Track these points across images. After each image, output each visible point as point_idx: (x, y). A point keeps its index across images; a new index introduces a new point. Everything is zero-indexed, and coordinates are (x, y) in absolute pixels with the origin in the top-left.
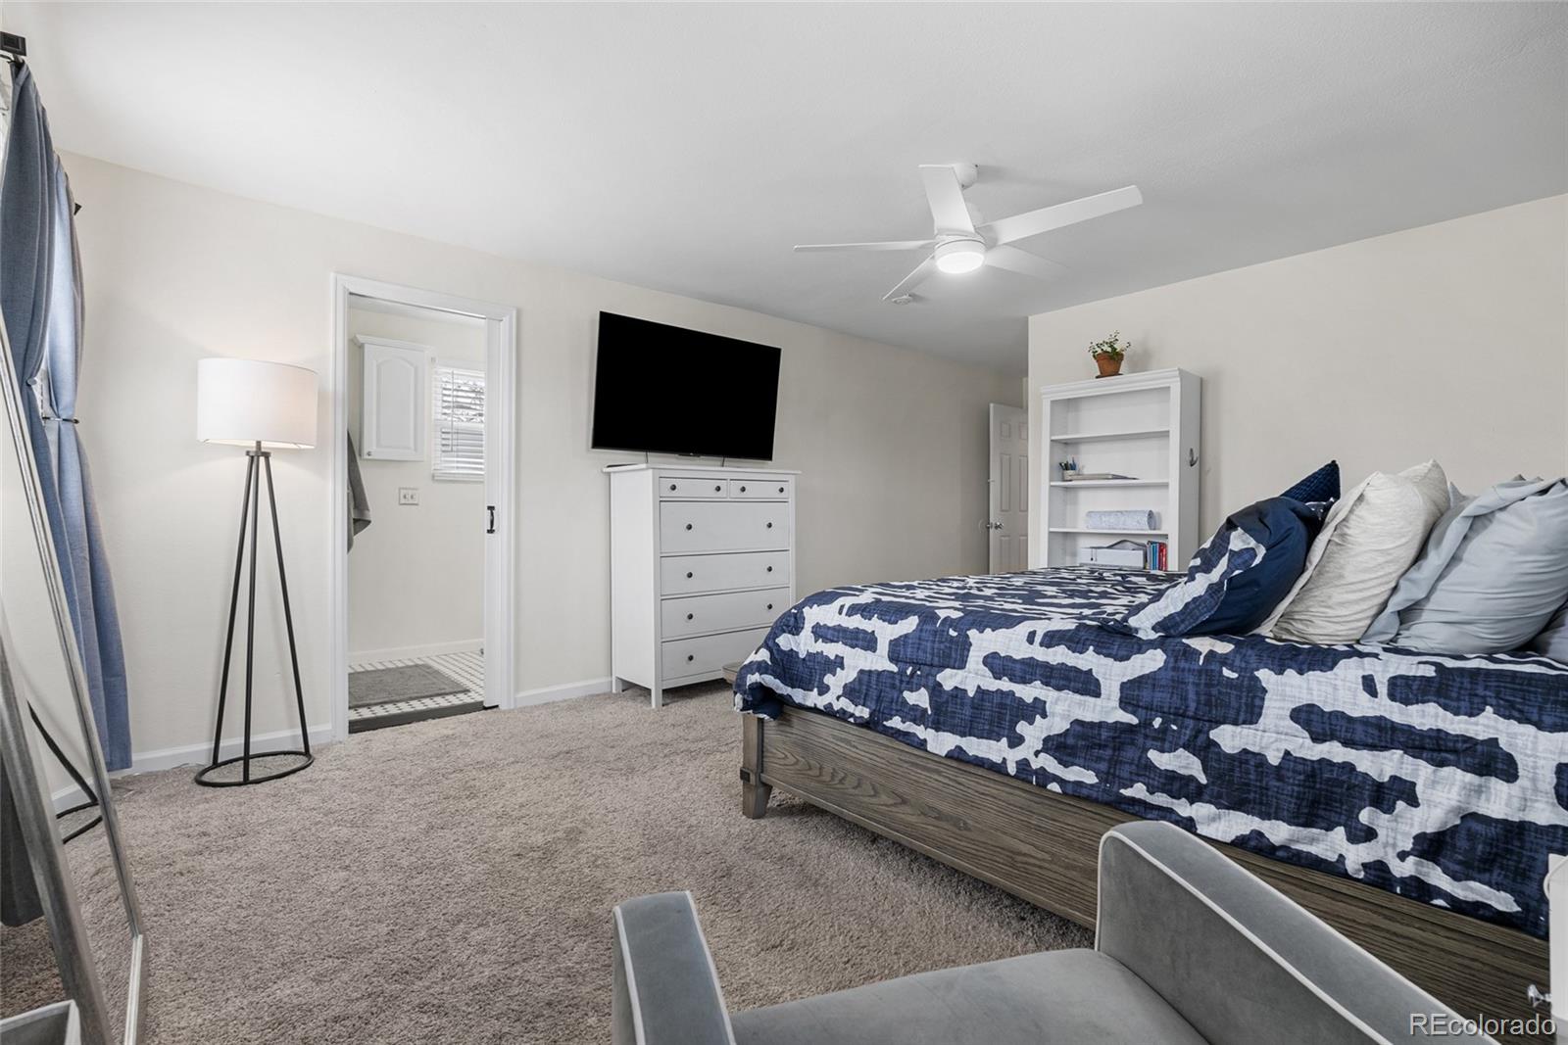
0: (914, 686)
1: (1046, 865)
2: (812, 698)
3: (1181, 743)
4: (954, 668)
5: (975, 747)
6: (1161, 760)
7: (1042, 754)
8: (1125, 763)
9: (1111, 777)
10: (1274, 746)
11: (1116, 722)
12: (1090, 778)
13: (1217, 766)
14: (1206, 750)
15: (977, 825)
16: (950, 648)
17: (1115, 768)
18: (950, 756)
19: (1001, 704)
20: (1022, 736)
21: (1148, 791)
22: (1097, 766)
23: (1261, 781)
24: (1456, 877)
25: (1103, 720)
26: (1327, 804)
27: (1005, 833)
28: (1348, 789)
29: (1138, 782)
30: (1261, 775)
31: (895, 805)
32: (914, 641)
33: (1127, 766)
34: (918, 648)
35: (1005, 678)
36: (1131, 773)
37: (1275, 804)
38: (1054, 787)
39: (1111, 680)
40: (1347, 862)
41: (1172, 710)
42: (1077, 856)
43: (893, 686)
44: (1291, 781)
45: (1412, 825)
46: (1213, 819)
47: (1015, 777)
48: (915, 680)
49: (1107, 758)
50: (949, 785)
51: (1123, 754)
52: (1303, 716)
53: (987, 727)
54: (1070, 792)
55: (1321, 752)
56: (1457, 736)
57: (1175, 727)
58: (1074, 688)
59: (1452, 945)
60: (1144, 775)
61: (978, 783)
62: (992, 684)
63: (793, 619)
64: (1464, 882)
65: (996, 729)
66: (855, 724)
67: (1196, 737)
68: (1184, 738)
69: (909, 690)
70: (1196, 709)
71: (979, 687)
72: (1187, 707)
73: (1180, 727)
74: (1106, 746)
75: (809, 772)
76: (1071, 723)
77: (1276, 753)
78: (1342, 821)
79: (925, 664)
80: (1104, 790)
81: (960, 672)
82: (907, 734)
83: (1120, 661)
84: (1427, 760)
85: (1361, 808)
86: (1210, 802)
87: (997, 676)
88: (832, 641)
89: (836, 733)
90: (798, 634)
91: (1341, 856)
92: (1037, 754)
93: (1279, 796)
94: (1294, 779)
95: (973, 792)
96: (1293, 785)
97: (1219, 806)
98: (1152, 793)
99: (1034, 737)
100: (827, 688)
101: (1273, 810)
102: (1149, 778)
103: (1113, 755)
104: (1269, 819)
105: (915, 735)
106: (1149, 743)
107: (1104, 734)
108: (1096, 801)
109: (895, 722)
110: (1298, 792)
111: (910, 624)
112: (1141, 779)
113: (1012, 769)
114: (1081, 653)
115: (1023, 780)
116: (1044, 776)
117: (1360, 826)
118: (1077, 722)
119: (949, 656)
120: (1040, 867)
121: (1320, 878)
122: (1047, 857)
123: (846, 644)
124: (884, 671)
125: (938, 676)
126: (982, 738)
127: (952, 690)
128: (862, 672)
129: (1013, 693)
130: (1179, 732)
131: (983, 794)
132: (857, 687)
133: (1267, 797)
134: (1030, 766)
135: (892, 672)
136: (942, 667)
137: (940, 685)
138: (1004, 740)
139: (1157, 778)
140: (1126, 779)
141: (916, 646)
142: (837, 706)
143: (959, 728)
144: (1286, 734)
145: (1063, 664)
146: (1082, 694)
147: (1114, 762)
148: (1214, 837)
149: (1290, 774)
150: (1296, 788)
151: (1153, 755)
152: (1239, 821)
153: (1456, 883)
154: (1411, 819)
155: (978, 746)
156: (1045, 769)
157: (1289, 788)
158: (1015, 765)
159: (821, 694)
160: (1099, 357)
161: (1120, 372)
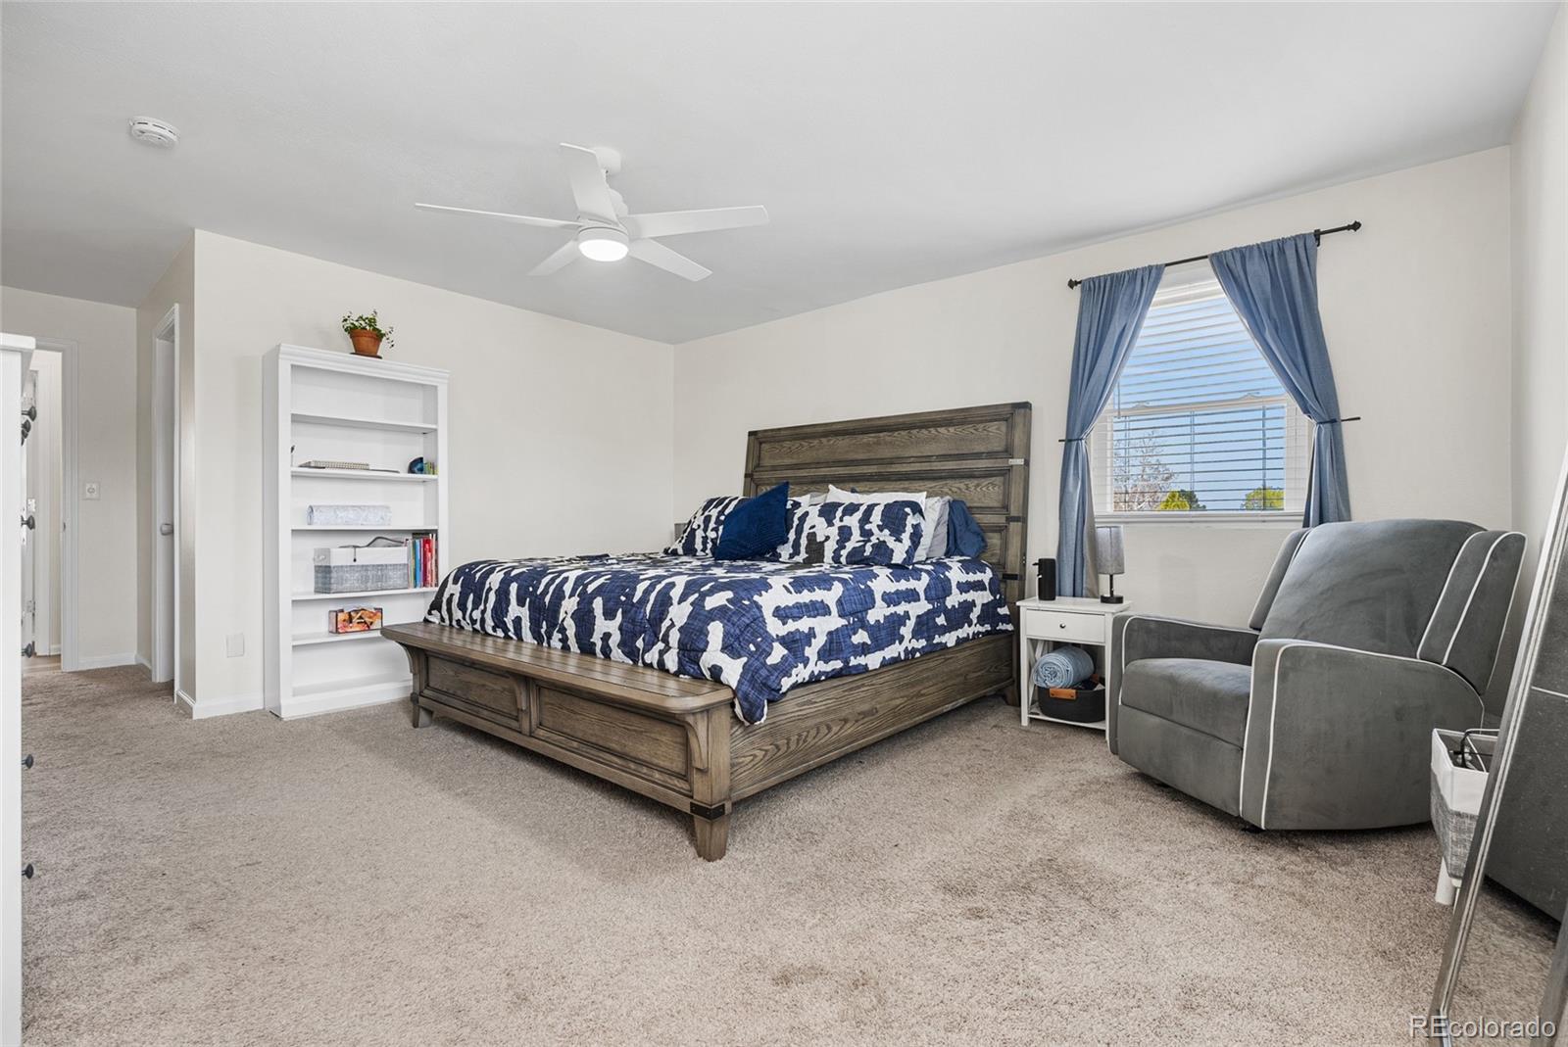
0: (857, 629)
4: (871, 609)
6: (939, 621)
10: (956, 601)
11: (927, 610)
12: (925, 642)
14: (945, 611)
15: (880, 705)
17: (930, 632)
18: (883, 665)
19: (893, 621)
20: (903, 635)
25: (924, 611)
27: (891, 700)
28: (966, 608)
31: (841, 729)
33: (932, 629)
34: (850, 603)
36: (933, 632)
38: (919, 654)
39: (920, 590)
42: (915, 689)
43: (846, 636)
45: (976, 614)
47: (902, 660)
48: (856, 625)
49: (926, 629)
50: (874, 688)
53: (890, 638)
54: (924, 653)
55: (963, 597)
58: (911, 599)
65: (893, 637)
66: (826, 679)
69: (853, 634)
75: (778, 754)
79: (858, 614)
82: (857, 665)
88: (801, 617)
92: (910, 641)
95: (882, 685)
98: (939, 638)
100: (807, 660)
105: (860, 664)
107: (926, 617)
108: (930, 652)
109: (853, 661)
111: (838, 589)
112: (936, 634)
113: (900, 657)
115: (905, 660)
116: (915, 651)
117: (970, 620)
118: (919, 616)
119: (866, 602)
120: (902, 707)
122: (905, 699)
123: (810, 617)
124: (839, 627)
125: (866, 617)
126: (890, 647)
127: (875, 623)
128: (828, 634)
129: (896, 612)
131: (886, 683)
132: (828, 646)
134: (907, 650)
135: (844, 626)
136: (866, 610)
137: (869, 622)
138: (898, 642)
139: (939, 630)
140: (933, 637)
142: (814, 672)
143: (882, 646)
153: (983, 627)
155: (889, 651)
158: (901, 654)
160: (353, 332)
161: (379, 354)
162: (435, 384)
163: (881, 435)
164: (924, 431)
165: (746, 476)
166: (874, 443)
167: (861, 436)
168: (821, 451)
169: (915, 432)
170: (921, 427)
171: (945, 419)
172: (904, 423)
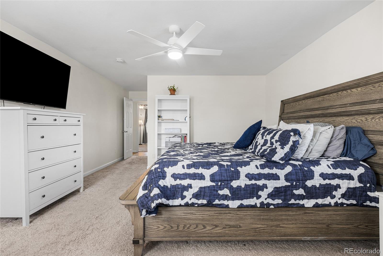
0: (222, 188)
1: (266, 228)
2: (177, 202)
3: (300, 187)
4: (235, 180)
5: (246, 202)
6: (296, 192)
7: (267, 199)
8: (288, 195)
9: (285, 200)
10: (317, 183)
11: (286, 185)
12: (280, 201)
13: (307, 190)
14: (305, 187)
15: (244, 225)
16: (233, 174)
17: (286, 197)
18: (239, 207)
19: (253, 188)
20: (260, 195)
21: (295, 200)
22: (281, 198)
23: (316, 191)
24: (348, 200)
25: (282, 186)
26: (327, 193)
27: (253, 224)
28: (330, 188)
29: (292, 199)
30: (315, 190)
31: (213, 229)
32: (219, 174)
33: (289, 196)
34: (221, 176)
35: (253, 180)
36: (290, 197)
37: (318, 195)
38: (272, 207)
39: (282, 175)
40: (331, 203)
41: (297, 180)
42: (274, 223)
43: (214, 190)
44: (321, 190)
45: (340, 192)
46: (307, 203)
47: (260, 207)
48: (222, 186)
49: (283, 195)
50: (234, 216)
51: (287, 193)
52: (321, 175)
53: (249, 195)
54: (276, 207)
55: (326, 182)
56: (344, 174)
57: (298, 184)
58: (273, 179)
59: (345, 213)
60: (293, 197)
61: (244, 212)
62: (249, 182)
63: (161, 173)
64: (349, 201)
65: (252, 195)
66: (198, 206)
67: (303, 185)
68: (301, 186)
69: (220, 190)
70: (302, 178)
71: (245, 184)
72: (300, 178)
73: (299, 183)
74: (283, 192)
75: (172, 229)
76: (274, 188)
77: (318, 184)
78: (329, 195)
79: (225, 181)
80: (285, 204)
81: (238, 181)
82: (221, 204)
83: (283, 170)
84: (341, 179)
85: (333, 192)
86: (306, 199)
87: (250, 180)
88: (184, 179)
89: (185, 212)
90: (165, 179)
91: (330, 202)
92: (266, 199)
93: (319, 193)
94: (322, 189)
95: (242, 216)
96: (322, 190)
97: (308, 199)
98: (296, 201)
99: (264, 195)
100: (185, 197)
101: (318, 197)
102: (294, 197)
103: (285, 194)
104: (318, 199)
105: (223, 204)
106: (293, 189)
107: (283, 189)
108: (283, 207)
109: (217, 202)
110: (323, 192)
111: (215, 169)
112: (292, 198)
113: (258, 205)
114: (272, 169)
115: (262, 207)
116: (268, 205)
117: (333, 195)
118: (275, 188)
119: (233, 177)
120: (264, 229)
121: (327, 208)
122: (266, 226)
123: (191, 179)
124: (210, 186)
125: (231, 183)
126: (248, 199)
127: (237, 187)
128: (201, 188)
129: (256, 184)
130: (299, 184)
131: (245, 215)
132: (199, 193)
133: (317, 194)
134: (264, 203)
135: (214, 186)
136: (231, 180)
137: (232, 186)
138: (255, 198)
139: (296, 197)
140: (289, 199)
141: (220, 175)
142: (190, 202)
143: (240, 198)
144: (319, 180)
145: (269, 173)
146: (275, 180)
147: (285, 196)
148: (309, 207)
149: (321, 188)
150: (322, 191)
151: (295, 191)
152: (312, 201)
153: (348, 201)
154: (340, 191)
155: (247, 201)
156: (269, 203)
157: (321, 191)
158: (259, 204)
159: (182, 199)
160: (170, 90)
161: (175, 94)
162: (187, 99)
163: (325, 96)
164: (345, 92)
165: (280, 116)
166: (322, 100)
167: (317, 98)
168: (302, 106)
169: (340, 93)
170: (342, 90)
171: (355, 84)
172: (334, 89)
